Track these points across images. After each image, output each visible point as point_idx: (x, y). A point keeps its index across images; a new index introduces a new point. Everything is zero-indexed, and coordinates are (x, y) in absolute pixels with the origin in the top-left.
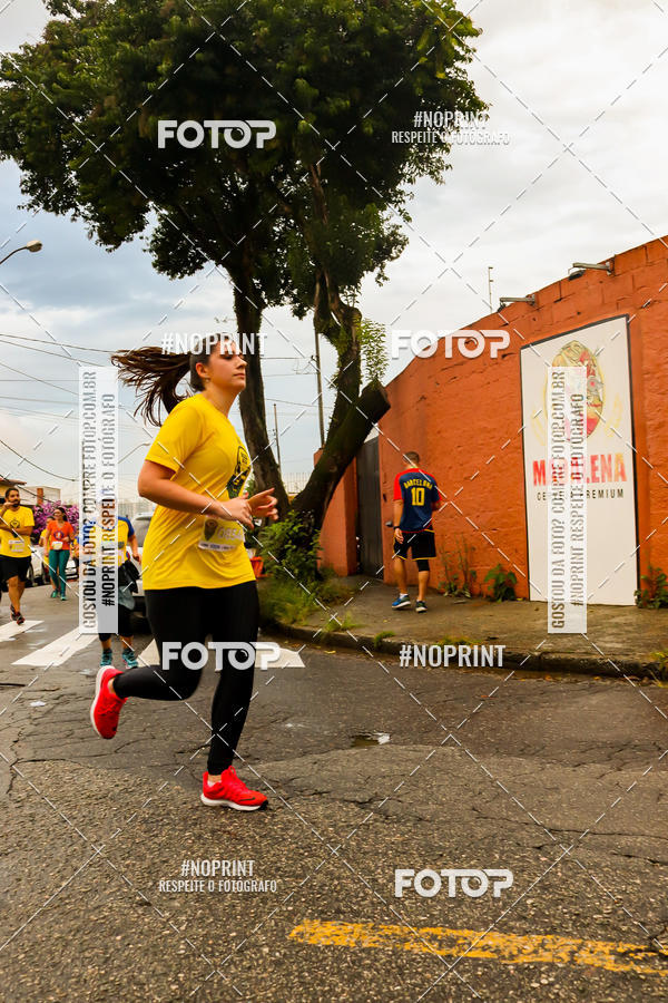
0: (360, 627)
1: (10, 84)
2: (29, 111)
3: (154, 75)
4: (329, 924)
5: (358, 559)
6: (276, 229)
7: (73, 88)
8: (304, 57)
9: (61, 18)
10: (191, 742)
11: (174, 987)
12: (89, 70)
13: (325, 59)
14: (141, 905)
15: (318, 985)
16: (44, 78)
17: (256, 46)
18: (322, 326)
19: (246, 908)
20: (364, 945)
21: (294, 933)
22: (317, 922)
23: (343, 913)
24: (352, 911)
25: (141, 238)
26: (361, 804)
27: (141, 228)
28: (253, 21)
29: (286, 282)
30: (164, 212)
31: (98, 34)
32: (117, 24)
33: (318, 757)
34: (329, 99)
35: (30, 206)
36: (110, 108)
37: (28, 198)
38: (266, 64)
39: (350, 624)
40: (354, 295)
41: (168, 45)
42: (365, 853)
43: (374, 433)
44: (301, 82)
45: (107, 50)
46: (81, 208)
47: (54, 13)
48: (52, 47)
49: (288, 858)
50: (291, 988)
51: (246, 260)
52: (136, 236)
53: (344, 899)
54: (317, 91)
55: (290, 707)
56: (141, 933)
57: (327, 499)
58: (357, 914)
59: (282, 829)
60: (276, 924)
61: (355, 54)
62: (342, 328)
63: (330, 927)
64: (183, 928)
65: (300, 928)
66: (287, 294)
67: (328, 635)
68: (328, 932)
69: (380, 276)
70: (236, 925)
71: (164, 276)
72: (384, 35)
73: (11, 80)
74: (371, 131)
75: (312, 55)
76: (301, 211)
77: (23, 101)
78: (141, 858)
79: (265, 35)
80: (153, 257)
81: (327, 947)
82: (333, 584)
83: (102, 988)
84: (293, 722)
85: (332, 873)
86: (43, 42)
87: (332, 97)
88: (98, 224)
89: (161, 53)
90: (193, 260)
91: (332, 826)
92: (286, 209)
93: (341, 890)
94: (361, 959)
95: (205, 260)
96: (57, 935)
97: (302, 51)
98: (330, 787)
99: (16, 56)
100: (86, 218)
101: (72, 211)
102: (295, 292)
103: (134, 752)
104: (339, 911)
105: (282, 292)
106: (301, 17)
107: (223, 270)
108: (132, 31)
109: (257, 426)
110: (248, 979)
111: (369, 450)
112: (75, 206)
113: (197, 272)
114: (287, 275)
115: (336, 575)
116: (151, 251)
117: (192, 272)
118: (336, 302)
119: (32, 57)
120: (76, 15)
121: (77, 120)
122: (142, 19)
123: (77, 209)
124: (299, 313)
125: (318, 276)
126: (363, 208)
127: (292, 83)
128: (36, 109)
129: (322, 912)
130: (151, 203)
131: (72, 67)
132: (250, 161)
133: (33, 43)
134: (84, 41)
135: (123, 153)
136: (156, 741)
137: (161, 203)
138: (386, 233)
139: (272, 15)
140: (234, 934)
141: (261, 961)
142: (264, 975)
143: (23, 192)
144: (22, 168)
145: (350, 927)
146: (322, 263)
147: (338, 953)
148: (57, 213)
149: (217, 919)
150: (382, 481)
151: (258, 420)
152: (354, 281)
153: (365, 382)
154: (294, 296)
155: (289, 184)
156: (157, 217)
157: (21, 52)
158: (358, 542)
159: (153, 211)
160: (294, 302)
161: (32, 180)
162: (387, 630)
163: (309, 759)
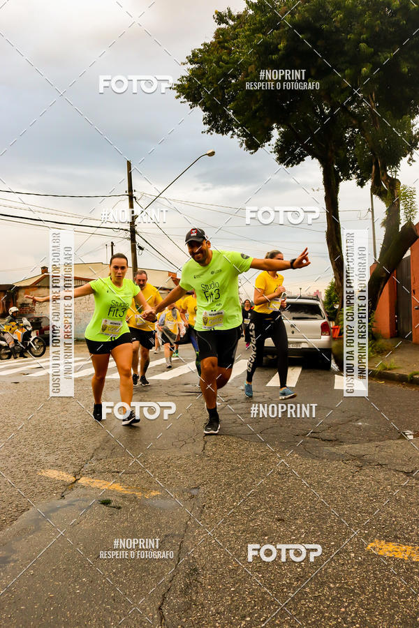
0: (399, 368)
1: (197, 66)
2: (207, 79)
3: (276, 50)
4: (391, 544)
5: (397, 329)
6: (347, 135)
7: (231, 63)
8: (365, 30)
9: (223, 26)
10: (303, 430)
11: (299, 570)
12: (239, 52)
13: (377, 29)
14: (279, 520)
15: (386, 580)
16: (215, 60)
17: (335, 27)
18: (376, 190)
19: (339, 529)
20: (414, 560)
21: (369, 547)
22: (383, 542)
23: (399, 538)
24: (405, 538)
25: (269, 145)
26: (408, 474)
27: (269, 139)
28: (333, 12)
29: (353, 166)
30: (282, 129)
31: (244, 32)
32: (255, 24)
33: (379, 443)
34: (380, 53)
35: (209, 131)
36: (251, 72)
37: (207, 127)
38: (341, 37)
39: (393, 367)
40: (396, 171)
41: (284, 32)
42: (411, 503)
43: (408, 253)
44: (363, 45)
45: (249, 40)
46: (236, 130)
47: (219, 24)
48: (219, 43)
49: (363, 502)
50: (369, 580)
51: (329, 154)
52: (267, 144)
53: (399, 530)
54: (373, 50)
55: (360, 413)
56: (279, 536)
57: (380, 292)
58: (408, 540)
59: (359, 485)
60: (358, 540)
61: (396, 24)
62: (388, 191)
63: (392, 546)
64: (303, 536)
65: (373, 544)
66: (353, 173)
67: (380, 372)
68: (390, 549)
69: (410, 159)
70: (335, 538)
71: (283, 166)
72: (415, 9)
73: (197, 63)
74: (407, 70)
75: (370, 27)
76: (363, 123)
77: (204, 74)
78: (277, 493)
79: (341, 18)
80: (275, 156)
81: (390, 558)
82: (381, 342)
83: (258, 565)
84: (362, 422)
85: (391, 513)
86: (214, 40)
87: (381, 52)
88: (245, 139)
89: (280, 38)
90: (299, 156)
91: (389, 485)
92: (354, 122)
93: (397, 524)
94: (412, 568)
95: (306, 156)
96: (232, 532)
97: (363, 26)
98: (387, 462)
99: (200, 50)
100: (239, 136)
101: (231, 132)
102: (358, 172)
103: (271, 433)
104: (396, 537)
105: (350, 172)
106: (362, 6)
107: (316, 161)
108: (263, 27)
109: (337, 250)
110: (343, 571)
111: (404, 264)
112: (232, 130)
113: (301, 163)
114: (354, 161)
115: (383, 337)
116: (275, 152)
117: (298, 163)
118: (385, 176)
119: (208, 48)
120: (231, 23)
121: (233, 81)
122: (269, 19)
123: (234, 131)
124: (361, 184)
125: (374, 161)
126: (401, 118)
127: (357, 46)
128: (211, 78)
129: (386, 536)
130: (274, 125)
131: (230, 52)
132: (332, 95)
133: (208, 42)
134: (236, 36)
135: (259, 97)
136: (283, 428)
137: (280, 124)
138: (414, 133)
139: (344, 6)
140: (333, 543)
141: (350, 561)
142: (353, 570)
143: (204, 124)
144: (204, 111)
145: (404, 548)
146: (376, 153)
147: (398, 563)
148: (223, 134)
149: (322, 533)
150: (412, 282)
151: (337, 247)
152: (395, 162)
153: (403, 223)
154: (358, 174)
155: (355, 108)
156: (278, 133)
157: (202, 48)
158: (396, 319)
159: (276, 129)
160: (358, 178)
161: (209, 117)
162: (416, 371)
163: (373, 444)
